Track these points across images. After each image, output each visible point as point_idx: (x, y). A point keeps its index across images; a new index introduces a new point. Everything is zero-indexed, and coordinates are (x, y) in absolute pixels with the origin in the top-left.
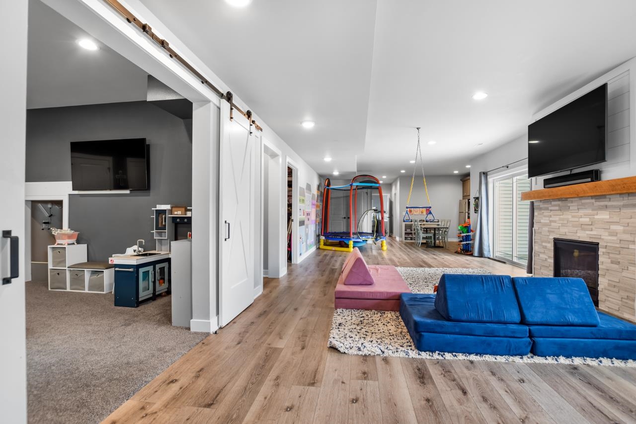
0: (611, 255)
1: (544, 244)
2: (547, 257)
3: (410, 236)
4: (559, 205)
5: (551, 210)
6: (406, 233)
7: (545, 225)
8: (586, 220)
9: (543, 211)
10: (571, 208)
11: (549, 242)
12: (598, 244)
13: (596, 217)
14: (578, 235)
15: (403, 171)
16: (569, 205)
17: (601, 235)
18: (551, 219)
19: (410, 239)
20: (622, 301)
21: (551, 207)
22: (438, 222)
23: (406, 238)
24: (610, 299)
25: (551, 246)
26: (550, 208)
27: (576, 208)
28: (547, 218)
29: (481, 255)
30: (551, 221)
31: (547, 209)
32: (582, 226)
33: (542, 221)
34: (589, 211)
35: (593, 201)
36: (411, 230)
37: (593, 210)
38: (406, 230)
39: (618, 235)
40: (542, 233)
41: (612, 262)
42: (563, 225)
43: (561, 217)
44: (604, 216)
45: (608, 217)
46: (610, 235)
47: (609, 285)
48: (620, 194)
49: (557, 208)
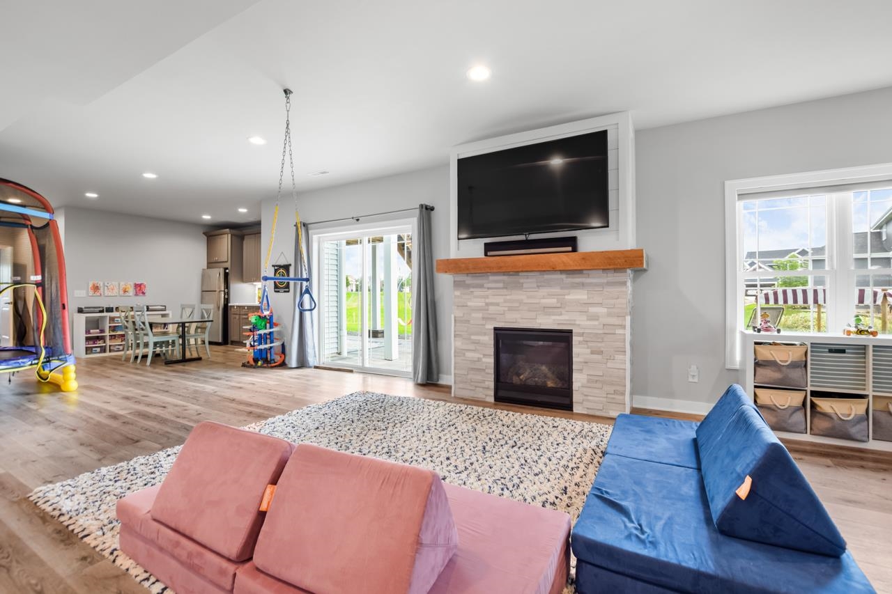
0: (590, 344)
1: (473, 337)
2: (482, 356)
3: (100, 343)
4: (504, 282)
5: (488, 288)
6: (88, 339)
7: (478, 309)
8: (552, 301)
9: (472, 290)
10: (525, 285)
11: (485, 334)
12: (570, 332)
13: (566, 297)
14: (539, 321)
15: (92, 195)
16: (522, 281)
17: (575, 320)
18: (487, 301)
19: (98, 350)
20: (607, 397)
21: (489, 283)
22: (165, 310)
23: (88, 350)
24: (590, 398)
25: (489, 340)
26: (485, 285)
27: (535, 286)
28: (483, 300)
29: (302, 364)
30: (487, 304)
31: (481, 286)
32: (546, 310)
33: (469, 304)
34: (557, 290)
35: (563, 276)
36: (102, 331)
37: (562, 288)
38: (87, 332)
39: (601, 319)
40: (472, 322)
41: (592, 353)
42: (511, 309)
43: (508, 297)
44: (580, 295)
45: (586, 297)
46: (588, 320)
47: (589, 381)
48: (603, 269)
49: (501, 285)
